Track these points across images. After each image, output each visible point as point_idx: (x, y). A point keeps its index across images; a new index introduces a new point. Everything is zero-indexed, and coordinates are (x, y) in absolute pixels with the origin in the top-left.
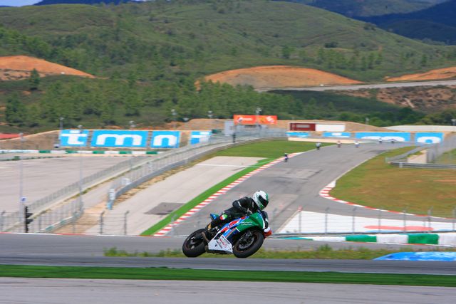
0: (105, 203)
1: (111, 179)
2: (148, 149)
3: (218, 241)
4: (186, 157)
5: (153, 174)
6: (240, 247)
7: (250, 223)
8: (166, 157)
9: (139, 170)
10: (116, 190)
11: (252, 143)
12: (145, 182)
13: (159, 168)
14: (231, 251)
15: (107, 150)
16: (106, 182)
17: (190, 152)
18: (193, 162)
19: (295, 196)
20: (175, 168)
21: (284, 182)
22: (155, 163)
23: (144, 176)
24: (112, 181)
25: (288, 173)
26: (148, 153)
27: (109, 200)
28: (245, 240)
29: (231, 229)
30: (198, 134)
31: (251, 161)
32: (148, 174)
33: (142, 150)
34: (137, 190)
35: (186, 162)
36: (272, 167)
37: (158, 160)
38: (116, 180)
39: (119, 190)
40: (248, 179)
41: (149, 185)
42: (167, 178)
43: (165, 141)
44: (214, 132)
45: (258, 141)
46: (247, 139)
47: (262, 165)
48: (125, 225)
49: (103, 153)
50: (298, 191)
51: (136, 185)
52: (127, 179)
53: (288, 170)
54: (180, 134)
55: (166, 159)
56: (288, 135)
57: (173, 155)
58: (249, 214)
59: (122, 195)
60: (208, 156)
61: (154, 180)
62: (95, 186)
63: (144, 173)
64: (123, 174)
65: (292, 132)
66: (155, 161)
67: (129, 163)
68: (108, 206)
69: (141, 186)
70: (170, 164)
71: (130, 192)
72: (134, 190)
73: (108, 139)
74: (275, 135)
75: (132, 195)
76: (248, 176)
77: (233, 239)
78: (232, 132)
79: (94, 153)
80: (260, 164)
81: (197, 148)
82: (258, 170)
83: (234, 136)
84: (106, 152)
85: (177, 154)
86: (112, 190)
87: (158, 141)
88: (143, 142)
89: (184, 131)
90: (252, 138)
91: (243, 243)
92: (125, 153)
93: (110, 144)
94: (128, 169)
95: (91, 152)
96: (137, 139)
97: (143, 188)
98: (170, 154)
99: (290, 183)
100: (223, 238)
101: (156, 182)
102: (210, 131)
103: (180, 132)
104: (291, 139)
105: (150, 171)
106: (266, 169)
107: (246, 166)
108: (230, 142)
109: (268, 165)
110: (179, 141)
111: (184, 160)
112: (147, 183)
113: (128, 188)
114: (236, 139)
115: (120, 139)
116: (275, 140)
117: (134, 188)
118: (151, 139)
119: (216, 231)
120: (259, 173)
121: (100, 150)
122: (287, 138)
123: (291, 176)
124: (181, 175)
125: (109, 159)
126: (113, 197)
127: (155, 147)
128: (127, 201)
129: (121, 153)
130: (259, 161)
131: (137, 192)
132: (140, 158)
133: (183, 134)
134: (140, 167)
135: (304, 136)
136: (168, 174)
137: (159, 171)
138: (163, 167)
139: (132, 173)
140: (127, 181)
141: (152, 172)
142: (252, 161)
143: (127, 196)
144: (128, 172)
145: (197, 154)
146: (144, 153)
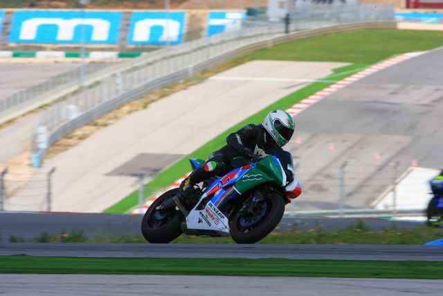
0: (27, 154)
1: (41, 107)
2: (122, 48)
3: (204, 211)
4: (190, 63)
5: (124, 96)
6: (243, 223)
7: (258, 177)
8: (150, 64)
9: (97, 89)
10: (50, 129)
11: (324, 33)
12: (110, 111)
13: (136, 86)
14: (227, 231)
15: (41, 49)
16: (31, 112)
17: (199, 53)
18: (204, 72)
19: (406, 140)
20: (168, 86)
21: (384, 111)
22: (129, 76)
23: (105, 100)
24: (42, 112)
25: (394, 93)
26: (121, 56)
27: (35, 149)
28: (250, 210)
29: (225, 188)
30: (222, 16)
31: (321, 70)
32: (114, 96)
33: (111, 50)
34: (93, 128)
35: (191, 74)
36: (361, 81)
37: (135, 69)
38: (50, 109)
39: (56, 128)
40: (313, 107)
41: (116, 118)
42: (152, 106)
43: (157, 30)
44: (250, 12)
45: (337, 31)
46: (314, 26)
47: (341, 78)
48: (49, 194)
49: (33, 55)
50: (411, 129)
51: (92, 119)
52: (72, 107)
53: (394, 87)
54: (187, 17)
55: (150, 68)
56: (399, 18)
57: (164, 59)
58: (257, 159)
59: (62, 138)
60: (237, 60)
61: (126, 108)
62: (10, 122)
63: (105, 95)
64: (64, 98)
65: (409, 11)
66: (129, 71)
67: (76, 74)
68: (35, 161)
69: (101, 121)
70: (158, 76)
71: (79, 133)
72: (86, 129)
73: (42, 29)
74: (372, 18)
75: (82, 138)
76: (312, 100)
77: (230, 207)
78: (283, 13)
79: (15, 55)
80: (338, 75)
81: (211, 45)
82: (333, 88)
83: (287, 20)
84: (40, 54)
85: (172, 56)
86: (42, 129)
87: (141, 31)
88: (111, 32)
89: (194, 12)
90: (325, 25)
91: (248, 216)
92: (77, 56)
93: (47, 37)
94: (75, 88)
95: (9, 53)
96: (101, 28)
97: (105, 125)
98: (158, 57)
99: (396, 113)
100: (211, 206)
101: (130, 112)
102: (245, 11)
103: (187, 13)
104: (403, 26)
105: (117, 91)
106: (349, 87)
107: (311, 80)
108: (278, 32)
109: (354, 78)
110: (184, 31)
111: (188, 69)
112: (111, 115)
113: (75, 124)
114: (292, 27)
115: (66, 27)
116: (371, 28)
117: (87, 124)
118: (128, 27)
119: (200, 192)
120: (333, 94)
121: (27, 49)
122: (395, 24)
123: (397, 99)
124: (180, 98)
125: (44, 67)
126: (43, 142)
127: (137, 43)
128: (72, 151)
129: (67, 56)
130: (336, 71)
131: (92, 132)
132: (101, 65)
133: (193, 17)
134: (98, 83)
135: (433, 19)
136: (152, 97)
137: (138, 90)
138: (144, 83)
139: (81, 95)
140: (73, 112)
141: (122, 93)
142: (323, 69)
143: (71, 141)
144: (75, 93)
145: (212, 57)
146: (113, 54)
